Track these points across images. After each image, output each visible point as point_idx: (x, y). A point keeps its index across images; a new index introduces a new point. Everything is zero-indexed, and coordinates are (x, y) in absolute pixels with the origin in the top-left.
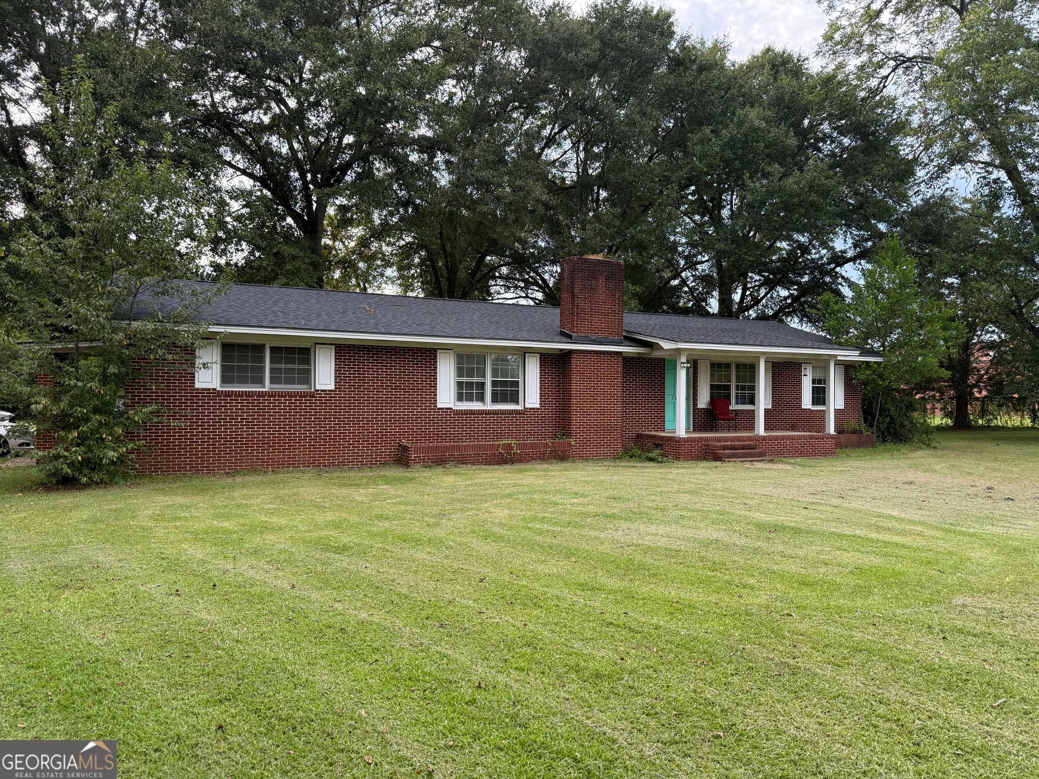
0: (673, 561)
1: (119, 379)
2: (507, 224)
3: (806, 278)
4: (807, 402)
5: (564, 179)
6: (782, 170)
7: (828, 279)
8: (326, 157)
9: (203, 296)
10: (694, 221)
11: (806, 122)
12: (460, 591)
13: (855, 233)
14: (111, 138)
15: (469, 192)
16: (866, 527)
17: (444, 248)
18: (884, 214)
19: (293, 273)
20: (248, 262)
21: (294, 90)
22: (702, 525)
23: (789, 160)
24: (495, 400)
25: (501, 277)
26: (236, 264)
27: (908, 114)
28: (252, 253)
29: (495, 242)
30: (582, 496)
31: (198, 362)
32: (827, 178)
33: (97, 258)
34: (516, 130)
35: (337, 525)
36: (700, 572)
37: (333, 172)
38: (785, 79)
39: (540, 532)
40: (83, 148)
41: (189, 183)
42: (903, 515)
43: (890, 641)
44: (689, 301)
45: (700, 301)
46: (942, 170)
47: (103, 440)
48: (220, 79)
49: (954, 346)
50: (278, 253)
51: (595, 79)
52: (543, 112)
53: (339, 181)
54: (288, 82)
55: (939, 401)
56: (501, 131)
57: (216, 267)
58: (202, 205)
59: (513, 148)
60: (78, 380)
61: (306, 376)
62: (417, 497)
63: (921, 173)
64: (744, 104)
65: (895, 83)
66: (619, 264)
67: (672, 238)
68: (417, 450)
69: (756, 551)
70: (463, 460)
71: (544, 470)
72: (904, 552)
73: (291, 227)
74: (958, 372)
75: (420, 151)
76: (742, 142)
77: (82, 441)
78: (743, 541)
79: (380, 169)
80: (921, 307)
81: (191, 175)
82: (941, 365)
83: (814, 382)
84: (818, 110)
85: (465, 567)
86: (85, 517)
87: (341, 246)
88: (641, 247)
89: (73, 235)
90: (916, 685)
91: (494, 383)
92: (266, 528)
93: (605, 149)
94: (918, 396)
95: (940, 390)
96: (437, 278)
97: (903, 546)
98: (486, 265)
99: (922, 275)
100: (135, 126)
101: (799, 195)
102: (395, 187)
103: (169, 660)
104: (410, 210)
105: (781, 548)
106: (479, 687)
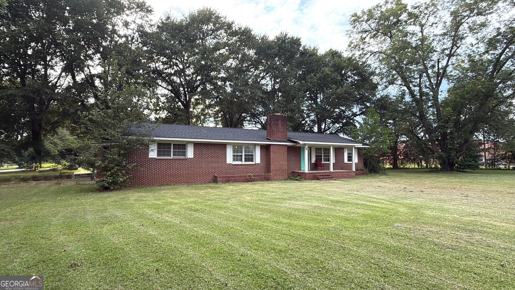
0: (304, 213)
1: (124, 155)
2: (249, 104)
3: (345, 121)
4: (346, 160)
5: (267, 90)
6: (336, 87)
7: (351, 121)
8: (192, 84)
9: (152, 128)
10: (309, 103)
11: (343, 72)
12: (235, 224)
13: (360, 106)
14: (123, 78)
15: (237, 93)
16: (366, 201)
17: (229, 112)
18: (369, 100)
19: (180, 120)
20: (166, 117)
21: (182, 62)
22: (314, 201)
23: (338, 84)
24: (245, 161)
25: (247, 120)
26: (162, 118)
27: (375, 69)
28: (168, 114)
29: (245, 109)
30: (275, 192)
31: (150, 149)
32: (350, 89)
33: (118, 116)
34: (252, 74)
35: (195, 202)
36: (313, 216)
37: (194, 88)
38: (336, 59)
39: (261, 205)
40: (114, 81)
41: (148, 92)
42: (377, 197)
43: (374, 238)
44: (308, 128)
45: (312, 128)
46: (386, 87)
47: (119, 175)
48: (158, 59)
49: (392, 142)
50: (176, 114)
51: (277, 59)
52: (261, 69)
53: (196, 90)
54: (180, 60)
55: (388, 160)
56: (247, 74)
57: (156, 118)
58: (152, 99)
59: (251, 80)
60: (111, 155)
61: (184, 154)
62: (220, 193)
63: (380, 87)
64: (324, 67)
65: (371, 60)
66: (286, 116)
67: (302, 108)
68: (220, 177)
69: (331, 209)
70: (235, 181)
71: (262, 184)
72: (378, 209)
73: (180, 106)
74: (394, 150)
75: (221, 81)
76: (323, 78)
77: (112, 175)
78: (326, 206)
79: (209, 87)
80: (381, 130)
81: (149, 89)
82: (388, 148)
83: (348, 154)
84: (347, 68)
85: (236, 216)
86: (112, 200)
87: (196, 111)
88: (292, 111)
89: (110, 109)
90: (384, 252)
91: (245, 155)
92: (172, 203)
93: (280, 80)
94: (381, 158)
95: (388, 156)
96: (226, 121)
97: (378, 207)
98: (242, 117)
99: (381, 119)
100: (131, 74)
101: (342, 95)
102: (213, 92)
103: (140, 247)
104: (218, 99)
105: (339, 208)
106: (242, 255)
